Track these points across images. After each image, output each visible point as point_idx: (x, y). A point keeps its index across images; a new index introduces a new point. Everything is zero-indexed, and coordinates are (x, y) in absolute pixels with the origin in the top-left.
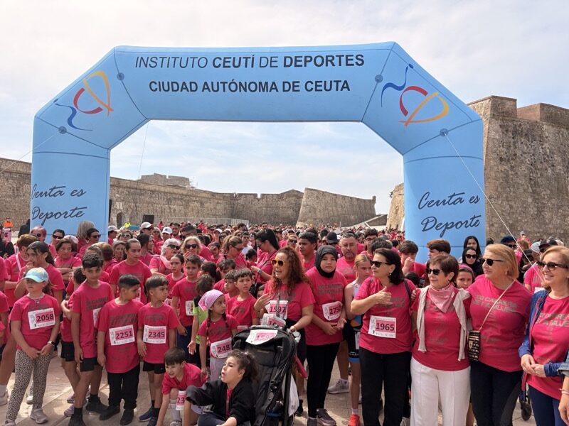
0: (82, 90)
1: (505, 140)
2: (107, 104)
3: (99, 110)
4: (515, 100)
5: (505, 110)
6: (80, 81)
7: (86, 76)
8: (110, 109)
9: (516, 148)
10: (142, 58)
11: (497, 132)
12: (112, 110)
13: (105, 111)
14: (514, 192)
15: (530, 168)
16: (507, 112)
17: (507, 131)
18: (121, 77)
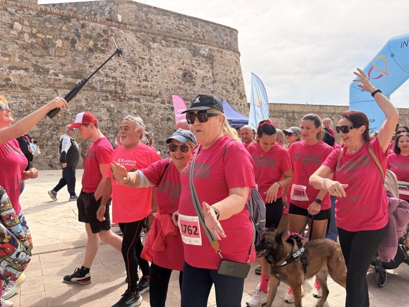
0: (372, 67)
2: (385, 71)
3: (381, 76)
6: (371, 63)
7: (374, 60)
8: (386, 74)
10: (405, 42)
12: (388, 74)
13: (384, 76)
18: (392, 55)
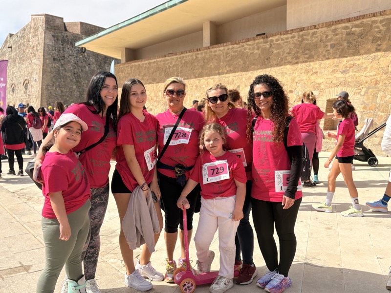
1: (57, 46)
4: (62, 19)
5: (55, 25)
9: (64, 51)
11: (50, 40)
14: (64, 82)
15: (74, 66)
16: (57, 26)
17: (57, 40)
